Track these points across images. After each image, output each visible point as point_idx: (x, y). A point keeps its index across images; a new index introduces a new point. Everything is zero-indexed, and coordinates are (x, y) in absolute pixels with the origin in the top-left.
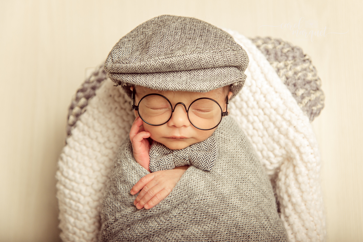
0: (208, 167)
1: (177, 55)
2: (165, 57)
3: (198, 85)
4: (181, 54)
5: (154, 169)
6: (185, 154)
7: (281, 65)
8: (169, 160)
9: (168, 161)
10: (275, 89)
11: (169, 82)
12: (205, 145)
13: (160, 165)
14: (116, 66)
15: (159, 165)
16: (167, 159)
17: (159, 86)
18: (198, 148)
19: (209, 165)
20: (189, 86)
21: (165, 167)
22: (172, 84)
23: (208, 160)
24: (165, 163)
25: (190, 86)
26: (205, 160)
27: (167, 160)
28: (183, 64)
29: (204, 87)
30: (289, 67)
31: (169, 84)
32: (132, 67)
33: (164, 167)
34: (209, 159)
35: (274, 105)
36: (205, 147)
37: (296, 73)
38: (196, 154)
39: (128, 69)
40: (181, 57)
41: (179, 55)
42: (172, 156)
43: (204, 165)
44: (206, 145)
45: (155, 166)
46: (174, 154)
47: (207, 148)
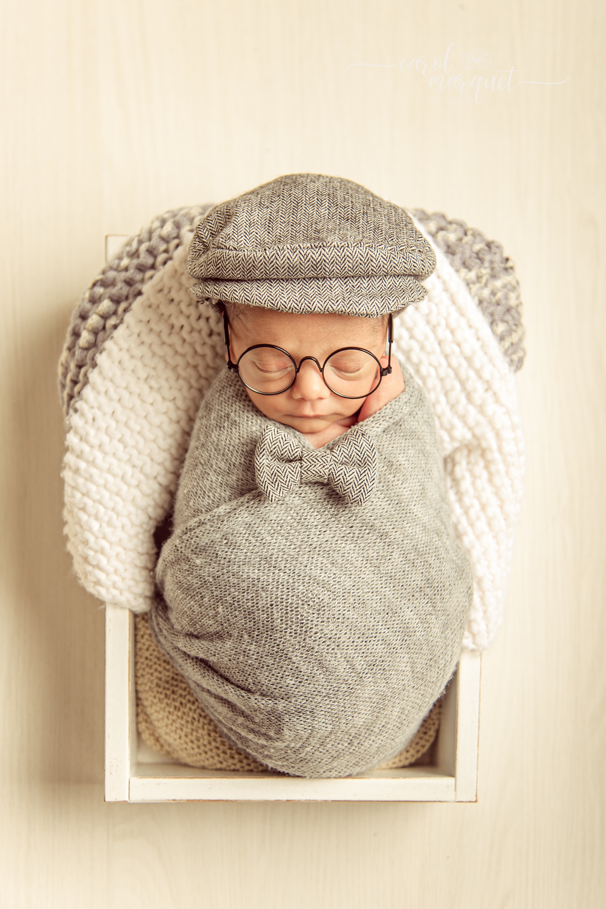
0: (362, 500)
1: (333, 245)
2: (311, 245)
3: (363, 303)
4: (339, 244)
5: (266, 487)
6: (323, 469)
7: (472, 275)
8: (293, 473)
9: (292, 476)
10: (468, 321)
11: (313, 297)
12: (357, 454)
13: (276, 481)
14: (216, 255)
15: (274, 481)
16: (291, 472)
17: (296, 306)
18: (345, 458)
19: (365, 497)
20: (349, 305)
21: (286, 486)
22: (320, 302)
23: (363, 488)
24: (285, 479)
25: (351, 305)
26: (358, 488)
27: (290, 474)
28: (339, 264)
29: (374, 308)
30: (484, 280)
31: (313, 301)
32: (248, 258)
33: (283, 485)
34: (364, 486)
35: (467, 351)
36: (358, 457)
37: (493, 293)
38: (343, 474)
39: (239, 262)
40: (339, 249)
41: (336, 246)
42: (301, 468)
43: (356, 496)
44: (359, 454)
45: (268, 481)
46: (304, 466)
47: (360, 459)
